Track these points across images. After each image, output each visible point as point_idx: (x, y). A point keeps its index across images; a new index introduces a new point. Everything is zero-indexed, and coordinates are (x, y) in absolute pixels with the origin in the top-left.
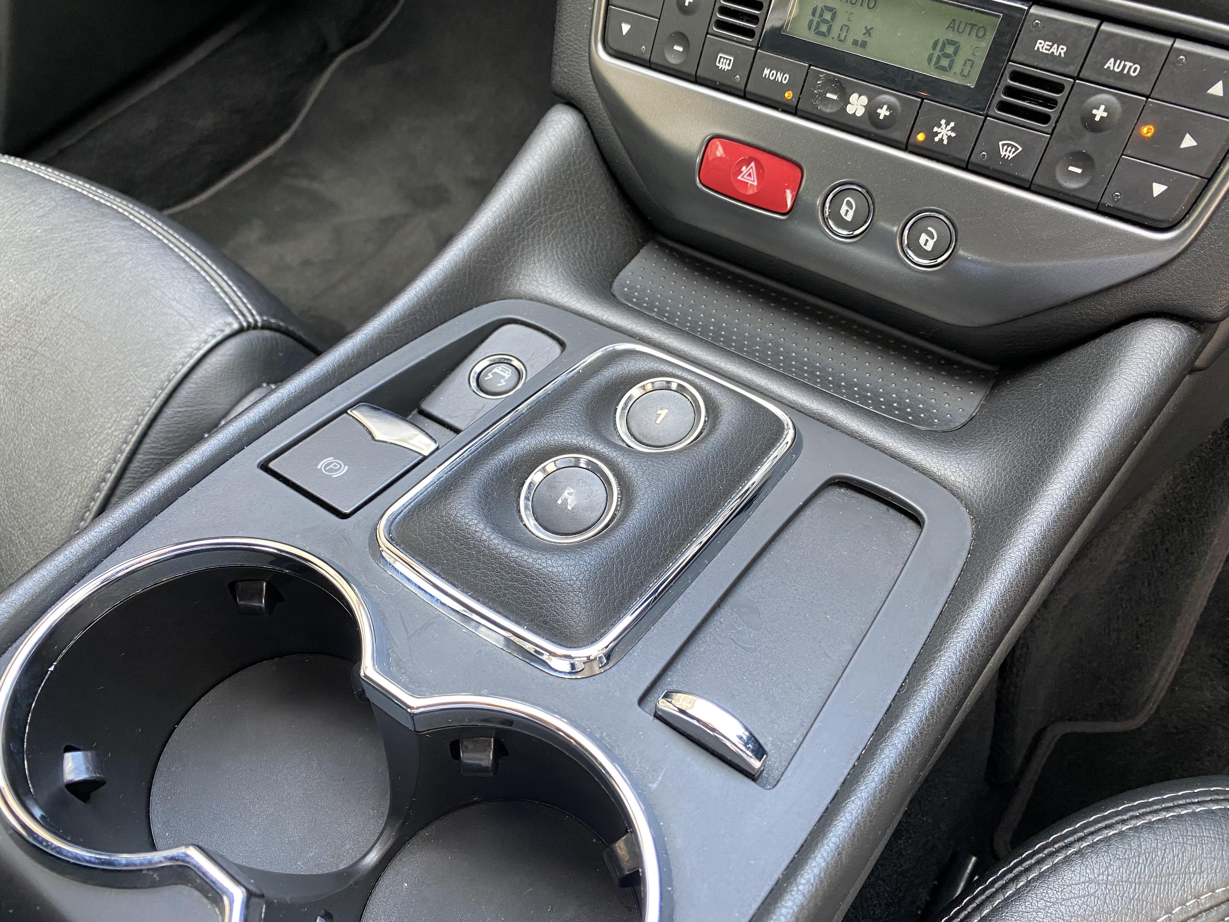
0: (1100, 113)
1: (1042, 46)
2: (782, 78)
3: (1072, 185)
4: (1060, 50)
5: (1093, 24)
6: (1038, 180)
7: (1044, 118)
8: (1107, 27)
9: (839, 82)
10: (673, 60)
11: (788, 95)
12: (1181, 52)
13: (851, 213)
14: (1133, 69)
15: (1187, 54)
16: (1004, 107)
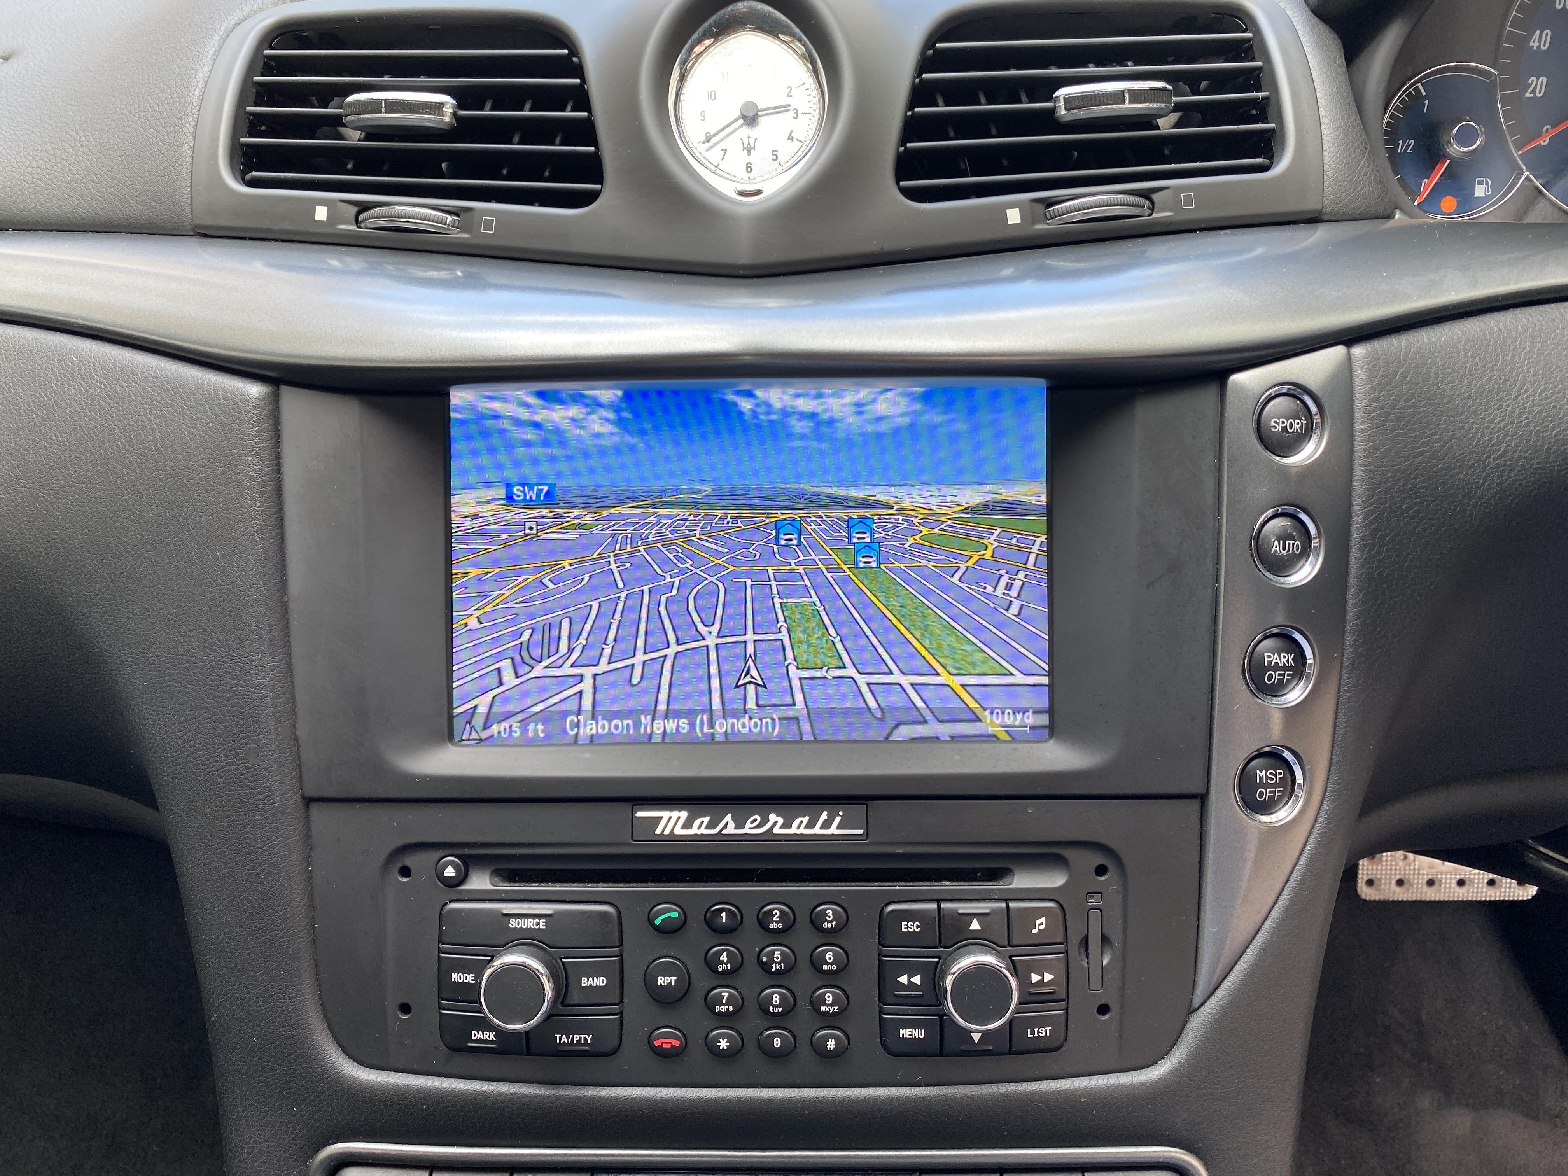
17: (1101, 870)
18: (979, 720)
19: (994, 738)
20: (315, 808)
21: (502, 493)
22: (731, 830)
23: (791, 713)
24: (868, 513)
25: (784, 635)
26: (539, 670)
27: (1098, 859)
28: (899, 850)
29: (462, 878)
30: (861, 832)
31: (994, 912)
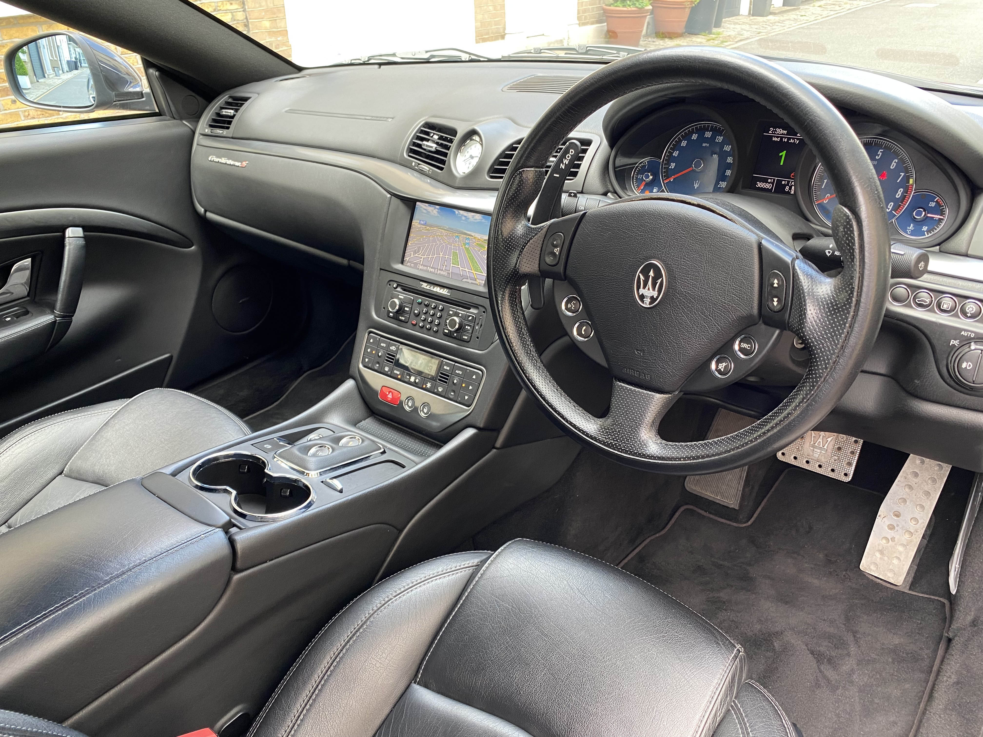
0: (455, 381)
1: (445, 367)
2: (398, 373)
3: (451, 397)
4: (448, 368)
5: (454, 363)
6: (446, 396)
7: (446, 382)
8: (456, 364)
9: (409, 374)
10: (376, 368)
11: (399, 377)
12: (468, 369)
13: (411, 404)
14: (460, 373)
15: (469, 370)
16: (440, 380)
17: (484, 312)
18: (476, 281)
19: (477, 284)
20: (381, 271)
21: (419, 221)
22: (432, 289)
23: (449, 272)
24: (469, 237)
25: (452, 257)
26: (416, 255)
27: (484, 310)
28: (454, 299)
29: (396, 288)
30: (449, 294)
31: (464, 314)
